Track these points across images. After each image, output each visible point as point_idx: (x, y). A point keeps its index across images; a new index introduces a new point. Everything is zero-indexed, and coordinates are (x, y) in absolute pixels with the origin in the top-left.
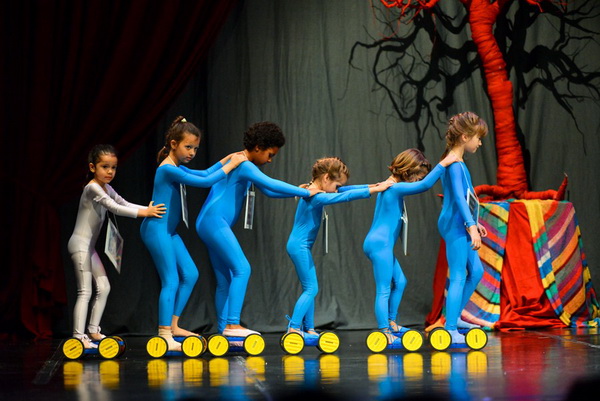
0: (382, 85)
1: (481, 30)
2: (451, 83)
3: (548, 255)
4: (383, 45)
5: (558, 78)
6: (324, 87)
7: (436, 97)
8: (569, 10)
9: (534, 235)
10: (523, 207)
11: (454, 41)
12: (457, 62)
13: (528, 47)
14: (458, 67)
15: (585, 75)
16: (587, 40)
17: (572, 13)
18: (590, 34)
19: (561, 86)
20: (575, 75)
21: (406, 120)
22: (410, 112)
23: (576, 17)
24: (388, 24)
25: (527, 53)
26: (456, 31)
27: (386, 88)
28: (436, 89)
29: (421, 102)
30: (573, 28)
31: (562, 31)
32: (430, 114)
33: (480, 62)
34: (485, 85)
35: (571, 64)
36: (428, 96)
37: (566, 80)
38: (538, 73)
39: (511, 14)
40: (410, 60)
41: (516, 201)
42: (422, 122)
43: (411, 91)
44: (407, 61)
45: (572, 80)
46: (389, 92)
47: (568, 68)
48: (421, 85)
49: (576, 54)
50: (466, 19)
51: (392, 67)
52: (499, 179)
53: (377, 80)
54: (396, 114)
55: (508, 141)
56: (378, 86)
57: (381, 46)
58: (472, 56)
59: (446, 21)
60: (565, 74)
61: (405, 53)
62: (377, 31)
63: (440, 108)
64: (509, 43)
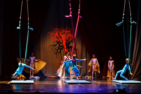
1: (64, 44)
2: (61, 50)
6: (46, 50)
11: (61, 45)
12: (61, 47)
13: (70, 46)
18: (77, 45)
21: (55, 54)
22: (56, 53)
24: (54, 43)
26: (62, 44)
28: (59, 50)
29: (57, 52)
32: (58, 53)
33: (64, 47)
34: (64, 50)
39: (68, 42)
43: (56, 51)
44: (56, 47)
46: (54, 51)
48: (57, 50)
50: (62, 43)
51: (54, 48)
56: (52, 50)
57: (53, 46)
58: (63, 47)
59: (60, 43)
62: (53, 44)
63: (59, 52)
64: (67, 45)
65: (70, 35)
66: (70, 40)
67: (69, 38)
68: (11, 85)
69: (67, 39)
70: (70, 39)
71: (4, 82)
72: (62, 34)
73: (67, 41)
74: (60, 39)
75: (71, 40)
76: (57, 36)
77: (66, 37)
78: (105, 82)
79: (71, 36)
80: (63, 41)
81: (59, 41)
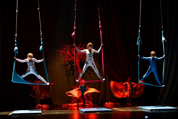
1: (78, 64)
2: (73, 71)
4: (64, 65)
6: (56, 71)
19: (89, 72)
24: (65, 63)
28: (71, 72)
32: (70, 75)
33: (77, 68)
34: (78, 71)
36: (70, 73)
39: (82, 61)
42: (69, 76)
44: (67, 68)
45: (90, 71)
46: (65, 72)
48: (69, 71)
51: (65, 68)
53: (63, 70)
54: (66, 75)
60: (89, 70)
62: (63, 63)
63: (72, 74)
68: (13, 116)
69: (81, 58)
70: (84, 57)
71: (5, 113)
74: (72, 58)
76: (68, 54)
78: (129, 109)
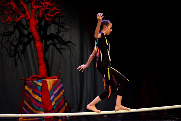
0: (4, 47)
1: (34, 29)
3: (53, 96)
4: (4, 34)
5: (57, 43)
7: (20, 50)
8: (60, 22)
9: (49, 90)
10: (46, 81)
11: (26, 32)
12: (27, 39)
13: (48, 33)
14: (27, 40)
15: (65, 42)
16: (66, 32)
17: (61, 24)
18: (67, 30)
19: (58, 46)
20: (62, 42)
21: (12, 57)
22: (13, 54)
23: (62, 25)
24: (6, 28)
25: (47, 35)
26: (26, 29)
27: (5, 48)
28: (21, 47)
29: (16, 52)
30: (61, 28)
31: (58, 29)
34: (35, 45)
35: (61, 39)
36: (18, 49)
37: (60, 44)
38: (51, 42)
39: (43, 24)
40: (13, 39)
41: (44, 80)
42: (17, 57)
43: (13, 48)
44: (11, 39)
45: (62, 44)
46: (6, 49)
47: (60, 40)
48: (16, 47)
49: (63, 36)
50: (29, 26)
51: (7, 41)
52: (39, 73)
53: (2, 45)
54: (8, 55)
55: (42, 62)
56: (3, 47)
58: (31, 36)
59: (23, 26)
60: (59, 42)
61: (11, 36)
62: (2, 30)
63: (22, 53)
64: (42, 32)
65: (48, 3)
66: (47, 16)
67: (46, 11)
69: (41, 15)
70: (48, 14)
72: (26, 4)
73: (40, 22)
74: (22, 16)
75: (50, 17)
76: (12, 7)
77: (38, 10)
79: (51, 7)
80: (29, 20)
81: (20, 22)
